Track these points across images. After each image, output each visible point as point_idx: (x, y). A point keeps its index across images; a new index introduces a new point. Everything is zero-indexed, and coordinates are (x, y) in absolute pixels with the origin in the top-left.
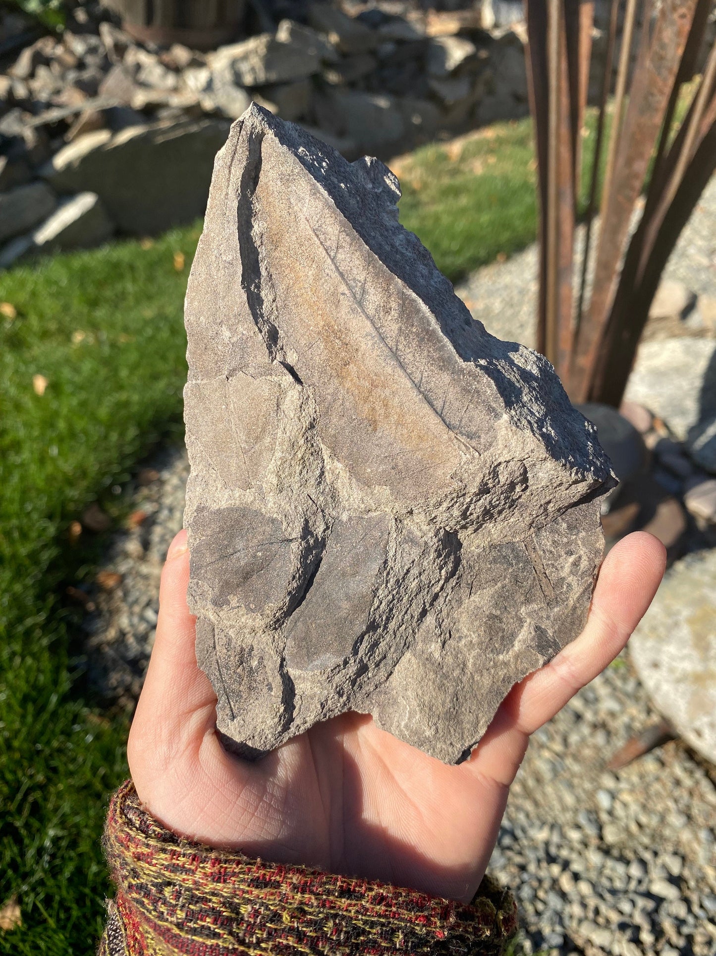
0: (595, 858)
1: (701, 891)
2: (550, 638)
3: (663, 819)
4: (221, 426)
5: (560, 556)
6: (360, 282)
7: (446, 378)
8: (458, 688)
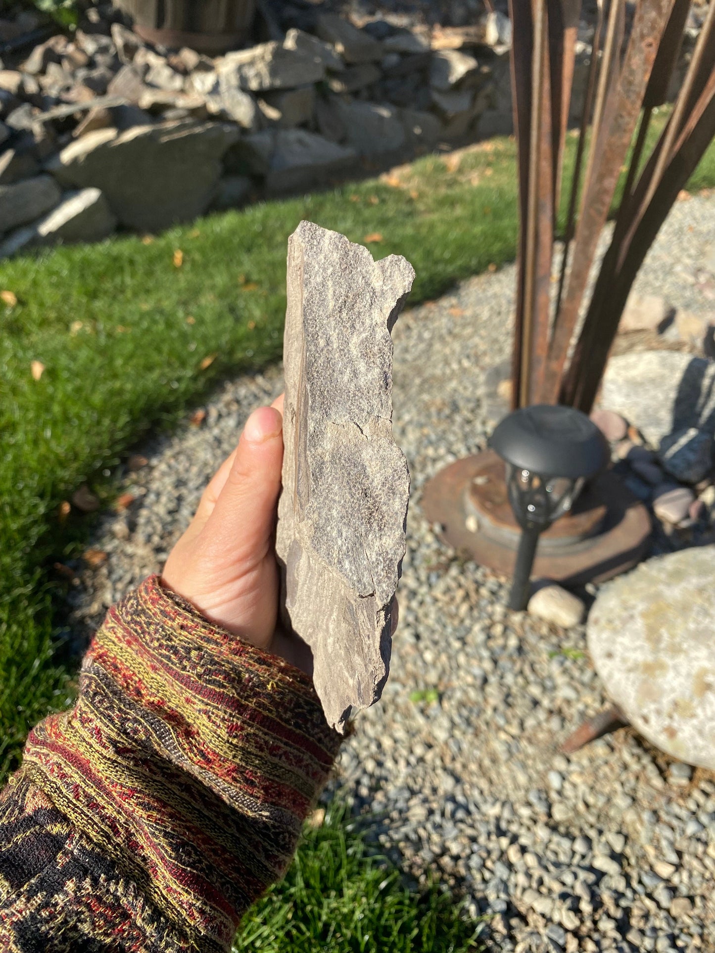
0: (542, 833)
1: (641, 868)
3: (609, 800)
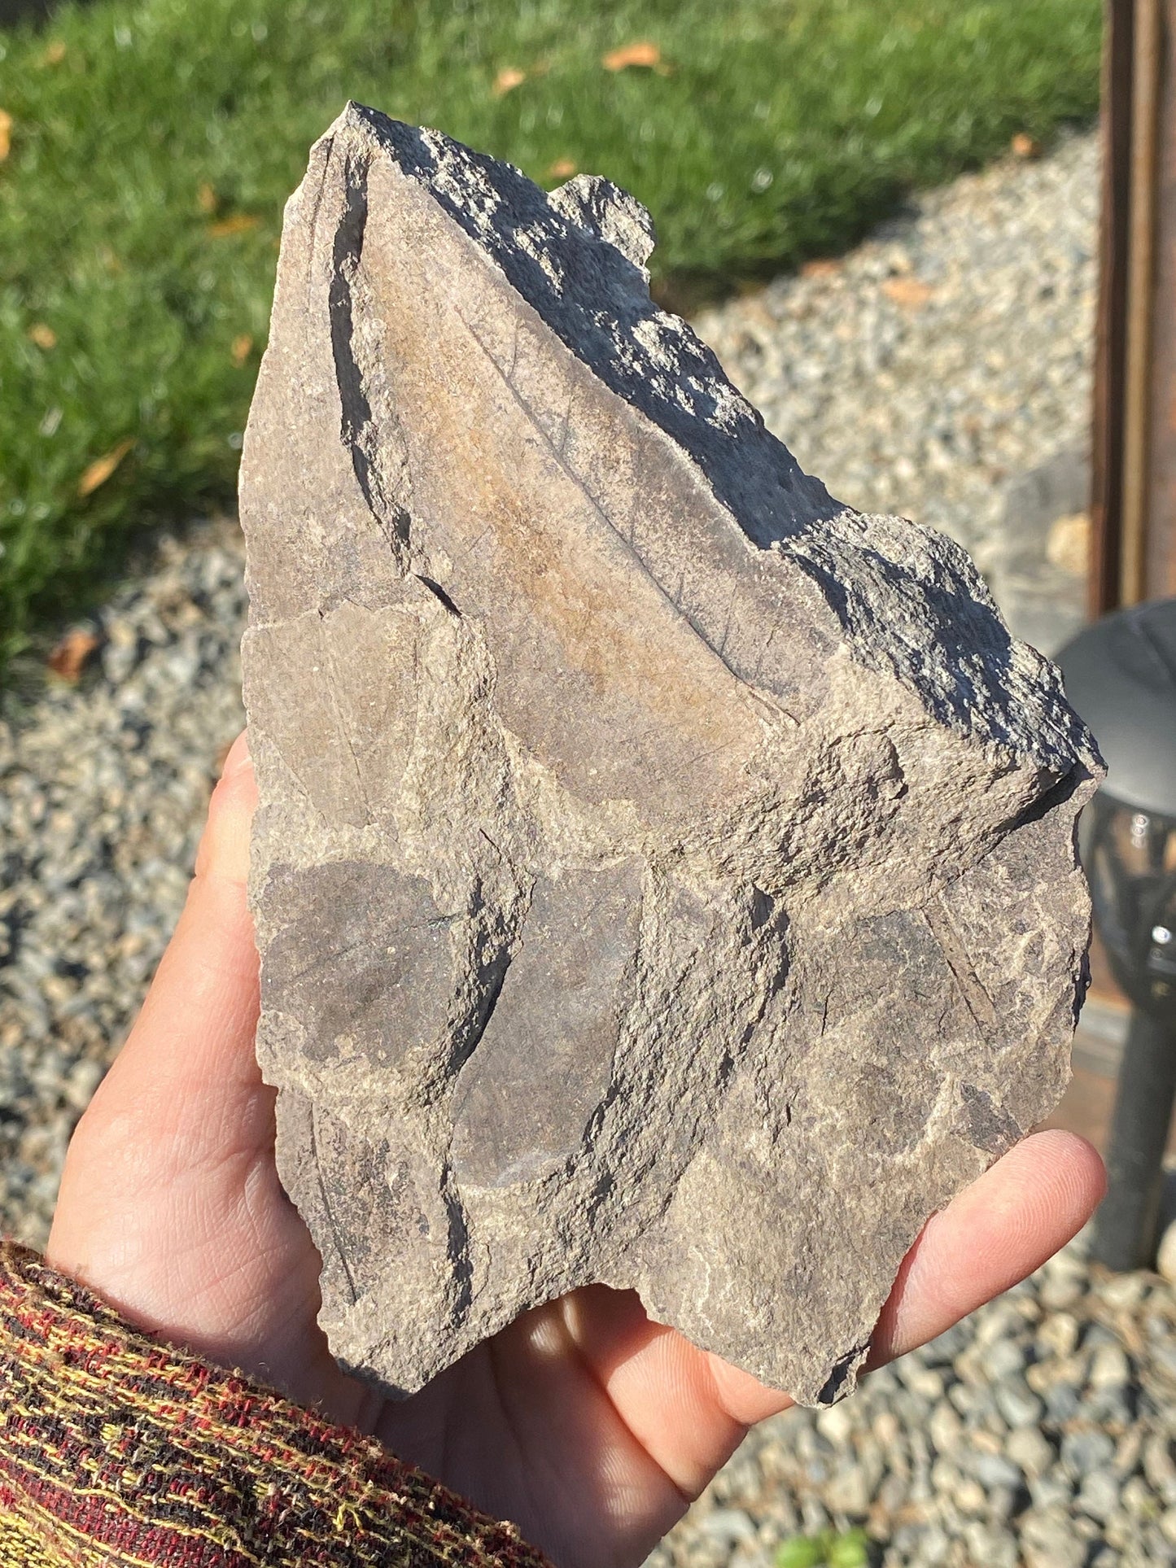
2: (996, 1112)
4: (311, 706)
5: (1000, 937)
6: (559, 415)
7: (728, 582)
8: (810, 1225)
